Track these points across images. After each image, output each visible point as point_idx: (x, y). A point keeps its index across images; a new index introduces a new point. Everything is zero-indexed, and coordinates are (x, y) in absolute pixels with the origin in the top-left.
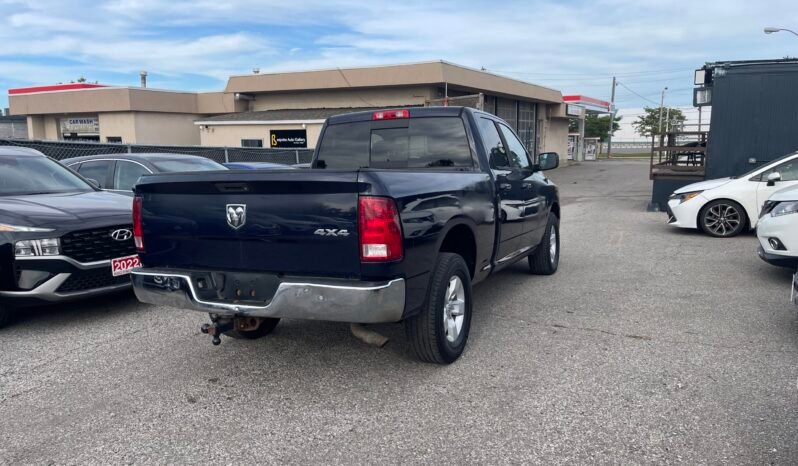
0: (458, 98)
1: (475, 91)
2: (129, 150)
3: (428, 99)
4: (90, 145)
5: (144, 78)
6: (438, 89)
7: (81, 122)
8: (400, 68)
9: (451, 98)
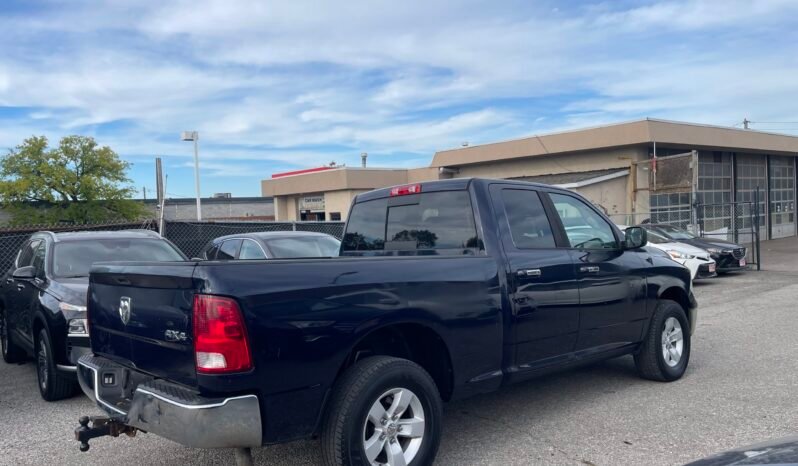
0: (668, 157)
1: (686, 148)
2: (294, 227)
3: (636, 160)
4: (258, 224)
5: (364, 159)
6: (646, 149)
7: (314, 200)
8: (601, 129)
9: (661, 158)
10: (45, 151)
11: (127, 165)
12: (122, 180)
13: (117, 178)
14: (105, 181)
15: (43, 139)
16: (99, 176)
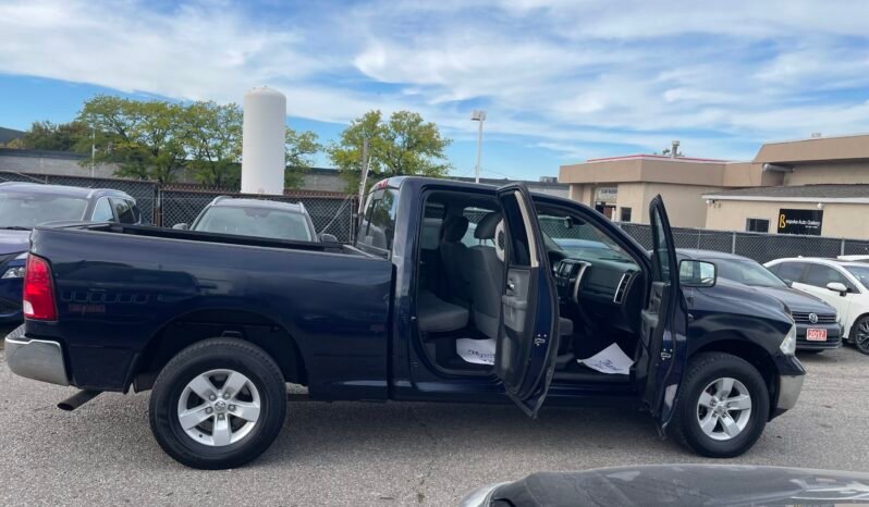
7: (609, 192)
10: (379, 125)
11: (448, 142)
12: (439, 156)
13: (435, 154)
14: (423, 156)
15: (379, 112)
16: (420, 152)
